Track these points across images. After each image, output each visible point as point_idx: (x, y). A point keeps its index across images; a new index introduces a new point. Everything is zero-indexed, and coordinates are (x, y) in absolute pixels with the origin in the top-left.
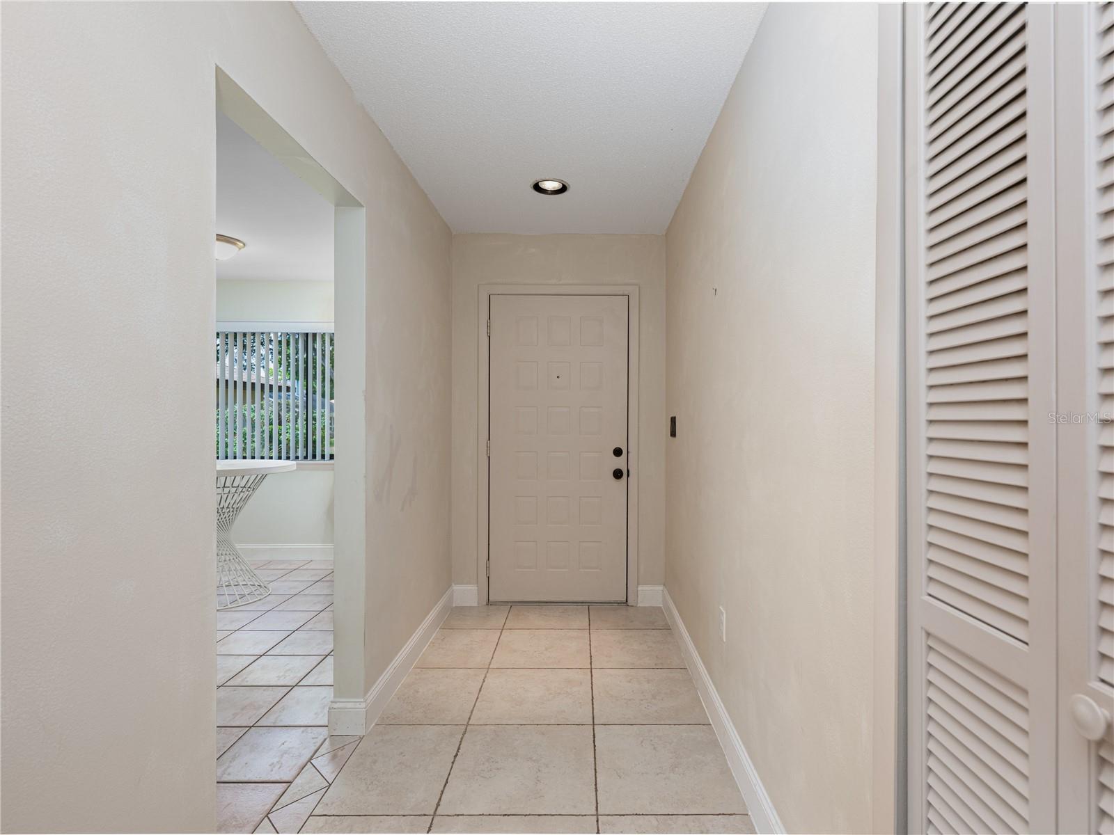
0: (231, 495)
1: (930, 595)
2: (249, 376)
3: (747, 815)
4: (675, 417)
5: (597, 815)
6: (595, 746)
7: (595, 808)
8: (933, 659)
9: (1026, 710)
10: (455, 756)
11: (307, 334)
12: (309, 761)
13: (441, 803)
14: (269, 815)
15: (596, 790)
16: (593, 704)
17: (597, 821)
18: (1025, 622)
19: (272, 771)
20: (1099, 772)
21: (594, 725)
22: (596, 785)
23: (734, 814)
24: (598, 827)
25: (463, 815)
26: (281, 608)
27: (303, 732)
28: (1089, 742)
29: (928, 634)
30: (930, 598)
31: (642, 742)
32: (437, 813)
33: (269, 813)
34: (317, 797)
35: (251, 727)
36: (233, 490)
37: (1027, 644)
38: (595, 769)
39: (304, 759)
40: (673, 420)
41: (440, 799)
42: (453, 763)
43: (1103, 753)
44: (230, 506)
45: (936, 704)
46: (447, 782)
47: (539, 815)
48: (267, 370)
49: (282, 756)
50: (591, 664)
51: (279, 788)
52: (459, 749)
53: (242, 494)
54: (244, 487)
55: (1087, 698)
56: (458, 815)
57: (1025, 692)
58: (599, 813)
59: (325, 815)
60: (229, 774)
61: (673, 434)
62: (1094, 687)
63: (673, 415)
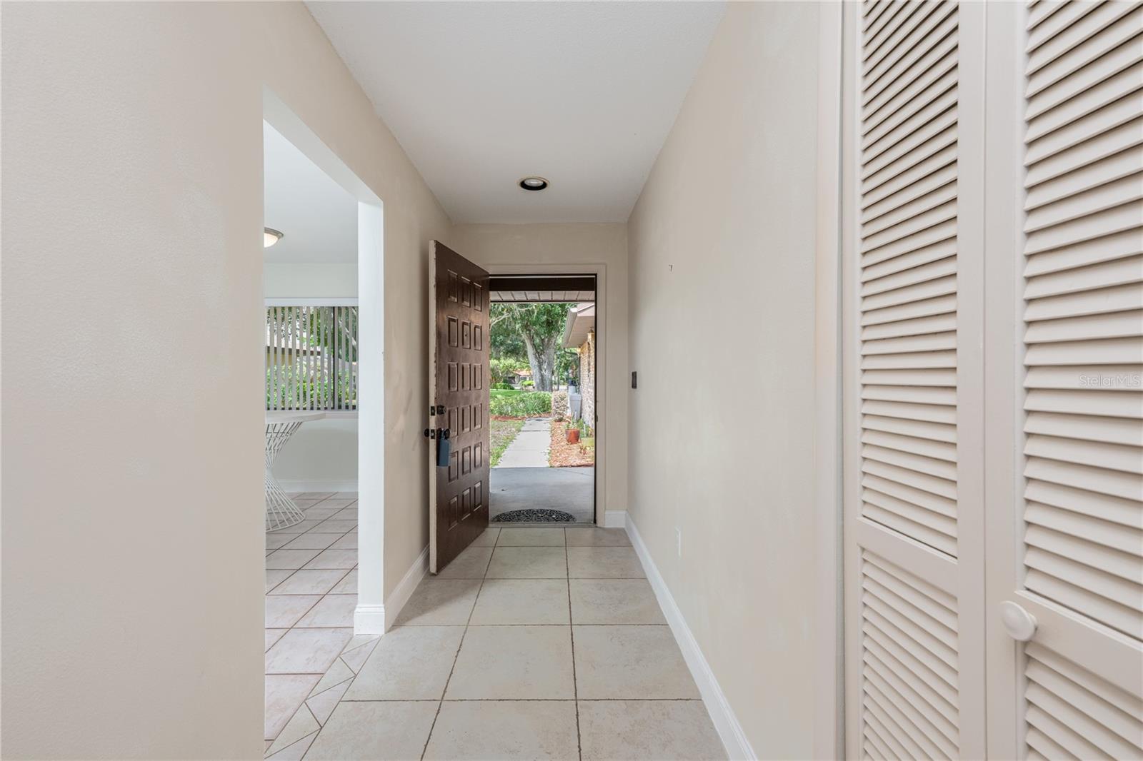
0: (272, 440)
1: (864, 516)
2: (287, 344)
3: (701, 700)
4: (636, 373)
5: (576, 700)
6: (573, 643)
7: (574, 694)
8: (867, 570)
9: (955, 614)
10: (458, 651)
11: (334, 308)
12: (339, 655)
13: (447, 690)
14: (306, 701)
15: (575, 679)
16: (570, 608)
17: (577, 705)
18: (954, 539)
19: (308, 664)
20: (1026, 668)
21: (571, 625)
22: (574, 675)
23: (690, 699)
24: (577, 710)
25: (465, 700)
26: (314, 530)
27: (333, 632)
28: (1016, 641)
29: (863, 549)
30: (866, 519)
31: (611, 639)
32: (444, 699)
33: (306, 699)
34: (345, 686)
35: (290, 629)
36: (275, 435)
37: (956, 558)
38: (574, 662)
39: (334, 655)
40: (634, 375)
41: (446, 687)
42: (456, 657)
43: (1029, 652)
44: (272, 448)
45: (871, 608)
46: (452, 673)
47: (528, 700)
48: (300, 339)
49: (316, 652)
50: (568, 574)
51: (313, 679)
52: (461, 645)
53: (282, 438)
54: (283, 432)
55: (1016, 605)
56: (461, 700)
57: (954, 598)
58: (578, 698)
59: (352, 701)
60: (273, 668)
61: (634, 386)
62: (1020, 594)
63: (634, 371)
